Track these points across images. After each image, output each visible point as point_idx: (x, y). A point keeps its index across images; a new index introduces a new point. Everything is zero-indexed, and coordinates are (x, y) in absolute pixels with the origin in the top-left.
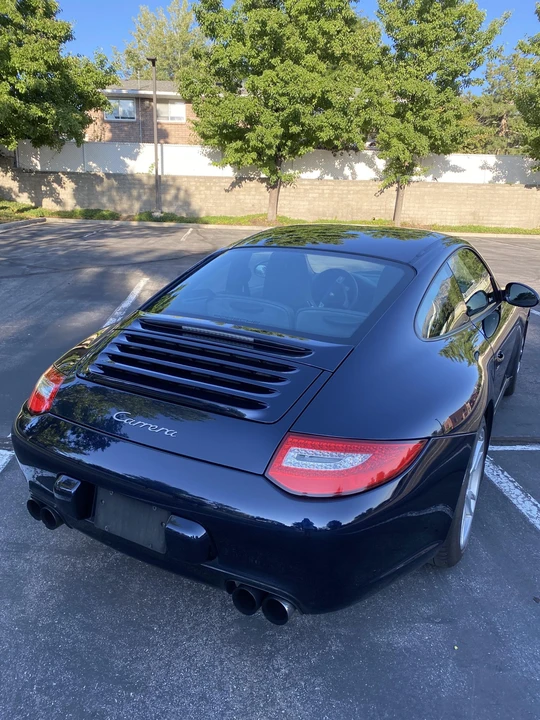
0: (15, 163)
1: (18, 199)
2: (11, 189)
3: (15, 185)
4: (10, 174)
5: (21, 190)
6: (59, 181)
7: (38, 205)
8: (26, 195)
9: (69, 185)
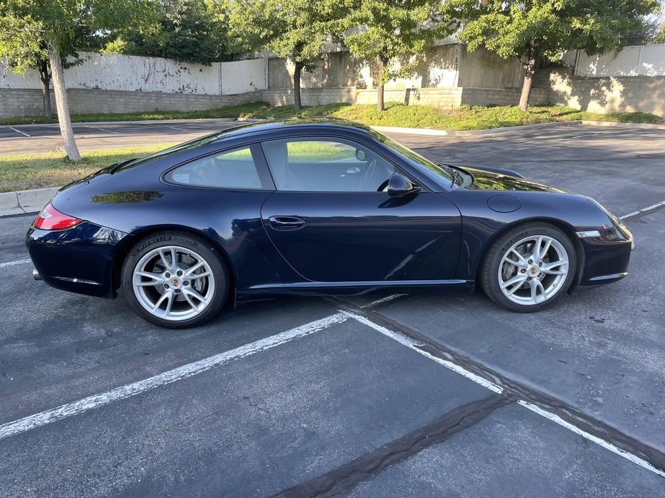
0: (573, 72)
1: (569, 102)
2: (565, 93)
3: (569, 90)
4: (566, 80)
5: (573, 94)
6: (608, 85)
7: (584, 108)
8: (576, 97)
9: (618, 88)
